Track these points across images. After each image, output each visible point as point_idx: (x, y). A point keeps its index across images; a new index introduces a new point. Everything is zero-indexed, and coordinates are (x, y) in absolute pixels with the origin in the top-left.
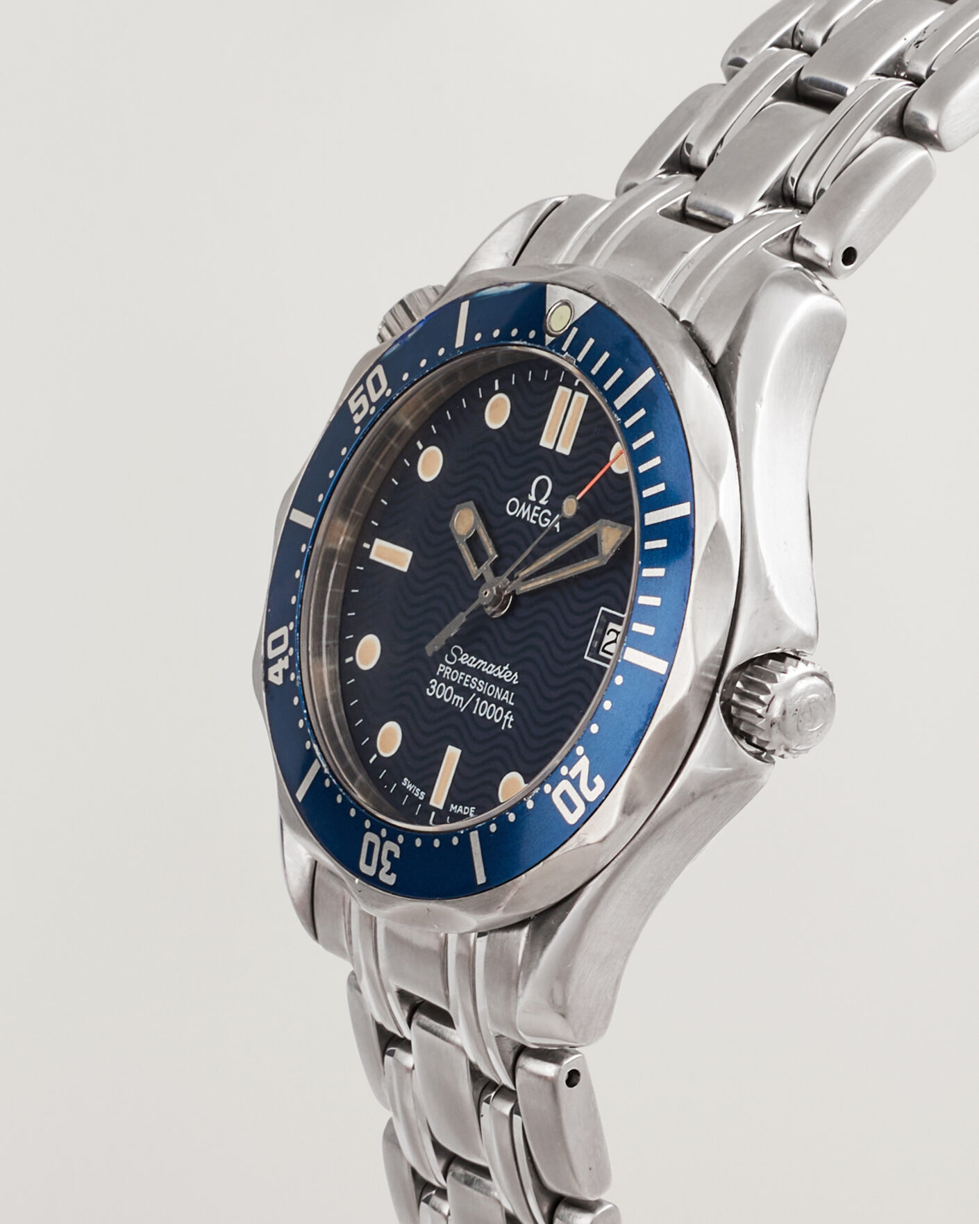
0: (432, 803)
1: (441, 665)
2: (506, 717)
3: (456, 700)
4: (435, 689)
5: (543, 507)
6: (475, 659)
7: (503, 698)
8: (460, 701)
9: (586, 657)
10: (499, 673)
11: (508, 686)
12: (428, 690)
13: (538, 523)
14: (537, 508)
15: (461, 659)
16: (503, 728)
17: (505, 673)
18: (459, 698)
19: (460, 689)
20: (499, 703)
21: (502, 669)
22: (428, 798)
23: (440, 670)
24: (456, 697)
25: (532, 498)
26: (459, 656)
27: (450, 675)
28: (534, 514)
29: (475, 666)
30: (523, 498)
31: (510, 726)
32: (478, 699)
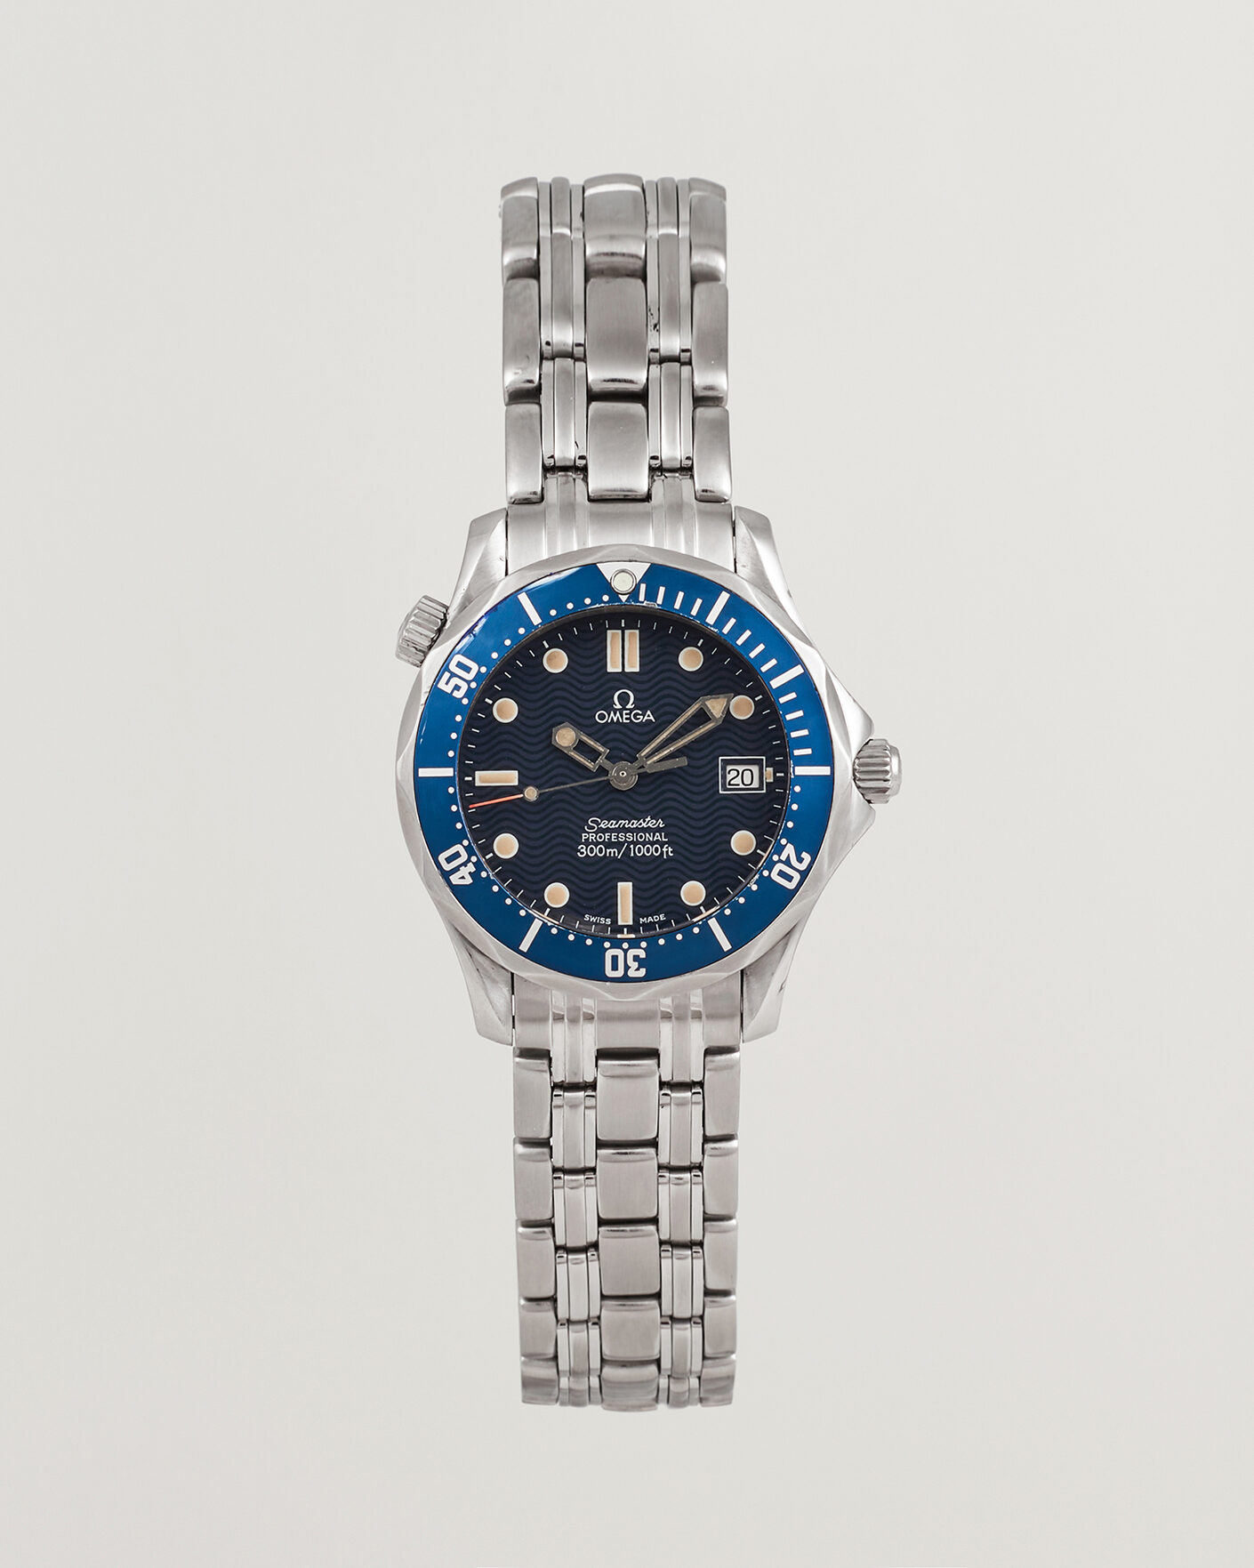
0: (620, 923)
1: (583, 835)
2: (665, 850)
3: (610, 852)
4: (584, 851)
5: (631, 710)
6: (615, 822)
7: (655, 838)
8: (614, 852)
9: (721, 792)
10: (644, 825)
11: (659, 830)
12: (579, 854)
13: (631, 720)
14: (624, 712)
15: (602, 825)
16: (665, 857)
17: (649, 822)
18: (612, 851)
19: (609, 845)
20: (652, 844)
21: (644, 821)
22: (615, 921)
23: (584, 838)
24: (608, 851)
25: (619, 706)
26: (598, 824)
27: (596, 838)
28: (625, 716)
29: (617, 826)
30: (610, 708)
31: (671, 855)
32: (632, 846)
